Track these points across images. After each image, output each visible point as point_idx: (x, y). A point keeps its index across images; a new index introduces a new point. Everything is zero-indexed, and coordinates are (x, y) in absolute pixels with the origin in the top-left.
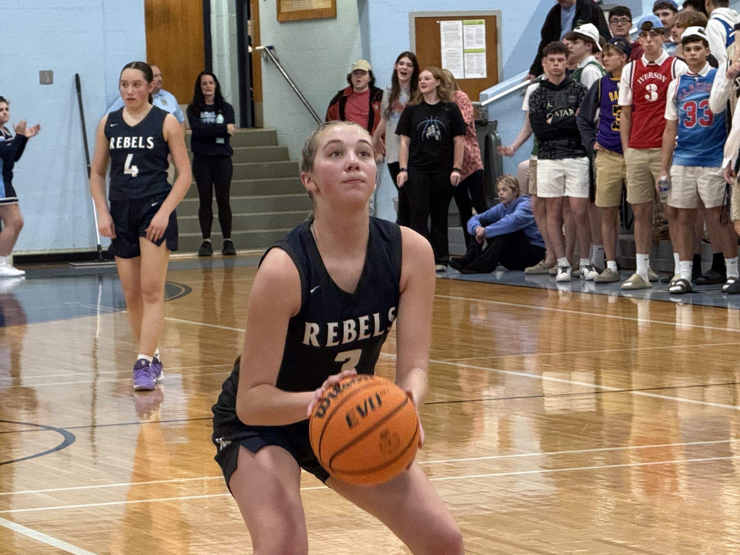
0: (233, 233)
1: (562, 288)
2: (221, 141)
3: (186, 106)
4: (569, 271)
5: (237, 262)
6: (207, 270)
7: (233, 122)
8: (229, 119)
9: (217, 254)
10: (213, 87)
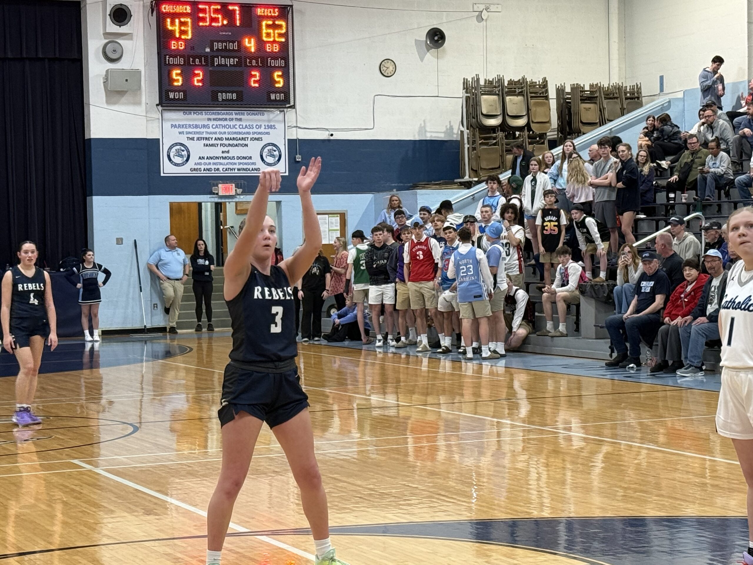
0: (213, 319)
1: (378, 350)
2: (207, 274)
3: (190, 256)
4: (382, 342)
5: (215, 335)
6: (199, 339)
7: (213, 264)
8: (211, 263)
9: (205, 330)
10: (203, 247)
